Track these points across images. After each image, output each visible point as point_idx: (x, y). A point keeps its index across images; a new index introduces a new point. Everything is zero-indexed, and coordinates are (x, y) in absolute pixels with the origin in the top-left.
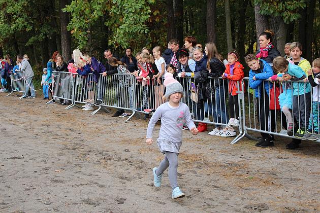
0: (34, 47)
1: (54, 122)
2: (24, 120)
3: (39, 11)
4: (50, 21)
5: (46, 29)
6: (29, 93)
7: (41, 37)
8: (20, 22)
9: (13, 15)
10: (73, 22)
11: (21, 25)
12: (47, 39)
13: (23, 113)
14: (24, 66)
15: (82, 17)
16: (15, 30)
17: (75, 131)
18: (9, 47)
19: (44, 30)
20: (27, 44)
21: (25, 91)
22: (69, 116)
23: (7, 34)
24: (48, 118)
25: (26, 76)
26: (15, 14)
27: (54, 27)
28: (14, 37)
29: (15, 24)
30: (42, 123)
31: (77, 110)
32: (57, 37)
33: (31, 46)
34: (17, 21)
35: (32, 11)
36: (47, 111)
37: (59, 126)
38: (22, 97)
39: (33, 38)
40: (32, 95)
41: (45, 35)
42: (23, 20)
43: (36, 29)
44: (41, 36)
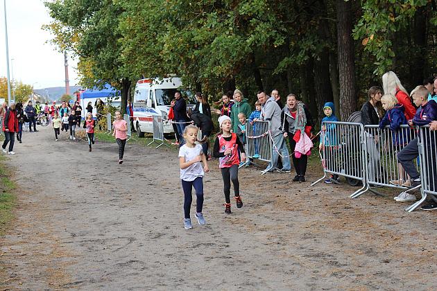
0: (289, 78)
1: (328, 230)
2: (269, 223)
3: (296, 8)
4: (317, 28)
5: (310, 43)
6: (279, 163)
7: (301, 58)
8: (262, 32)
9: (251, 18)
10: (364, 22)
11: (264, 36)
12: (312, 60)
13: (266, 205)
14: (269, 111)
15: (384, 11)
16: (254, 46)
17: (376, 255)
18: (245, 77)
19: (308, 44)
20: (276, 72)
21: (271, 161)
22: (359, 215)
23: (240, 54)
24: (317, 217)
25: (273, 130)
26: (254, 16)
27: (326, 38)
28: (254, 59)
29: (254, 34)
30: (304, 231)
31: (374, 201)
32: (330, 57)
33: (283, 75)
34: (258, 29)
35: (284, 10)
36: (314, 202)
37: (339, 240)
38: (266, 171)
39: (286, 59)
40: (285, 166)
41: (309, 53)
42: (268, 26)
43: (293, 44)
44: (300, 55)
